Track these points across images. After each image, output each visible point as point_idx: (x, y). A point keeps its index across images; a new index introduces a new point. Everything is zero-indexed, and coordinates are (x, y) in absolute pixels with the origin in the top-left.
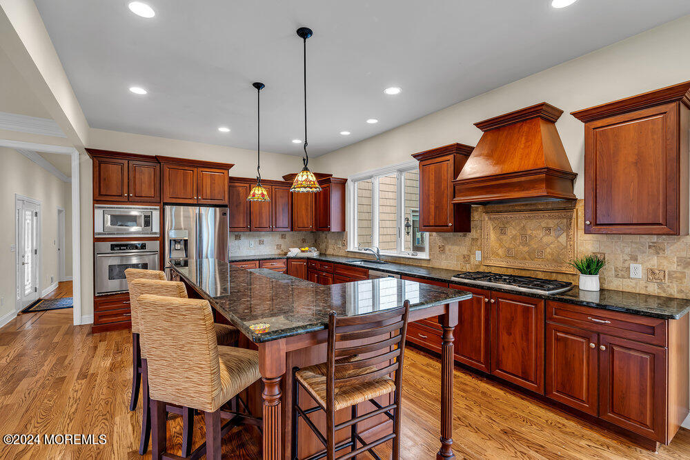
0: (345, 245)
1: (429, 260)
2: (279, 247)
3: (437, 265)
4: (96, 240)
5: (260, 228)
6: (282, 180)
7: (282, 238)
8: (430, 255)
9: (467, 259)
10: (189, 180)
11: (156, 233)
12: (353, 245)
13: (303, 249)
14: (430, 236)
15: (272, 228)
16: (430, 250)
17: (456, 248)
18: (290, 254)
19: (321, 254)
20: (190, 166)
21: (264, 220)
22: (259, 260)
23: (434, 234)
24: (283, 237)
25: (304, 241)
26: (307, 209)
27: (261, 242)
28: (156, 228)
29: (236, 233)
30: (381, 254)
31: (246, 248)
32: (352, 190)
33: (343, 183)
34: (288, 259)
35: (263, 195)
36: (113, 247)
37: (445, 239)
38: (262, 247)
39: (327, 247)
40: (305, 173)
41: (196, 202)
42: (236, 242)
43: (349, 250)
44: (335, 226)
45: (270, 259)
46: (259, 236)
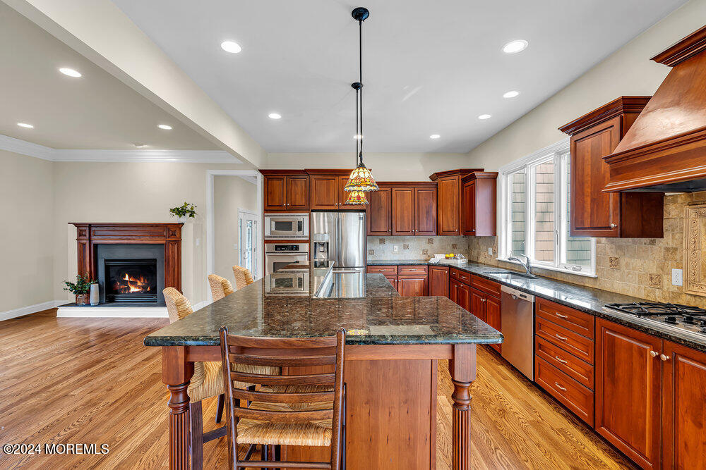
0: (495, 253)
1: (595, 279)
2: (425, 252)
3: (607, 286)
4: (266, 242)
5: (403, 233)
6: (429, 180)
7: (429, 243)
8: (597, 270)
9: (656, 281)
11: (306, 237)
12: (505, 251)
13: (448, 256)
14: (598, 242)
15: (415, 232)
16: (598, 263)
17: (636, 262)
18: (433, 261)
19: (470, 262)
20: (332, 176)
21: (406, 225)
22: (398, 265)
23: (603, 240)
24: (430, 241)
25: (454, 246)
26: (453, 211)
27: (406, 247)
28: (306, 232)
29: (381, 238)
30: (532, 265)
31: (393, 252)
33: (493, 178)
34: (429, 265)
35: (359, 198)
36: (276, 248)
37: (619, 247)
38: (407, 251)
39: (479, 254)
40: (361, 170)
41: (337, 208)
42: (381, 246)
43: (499, 258)
44: (482, 229)
45: (409, 265)
46: (404, 240)
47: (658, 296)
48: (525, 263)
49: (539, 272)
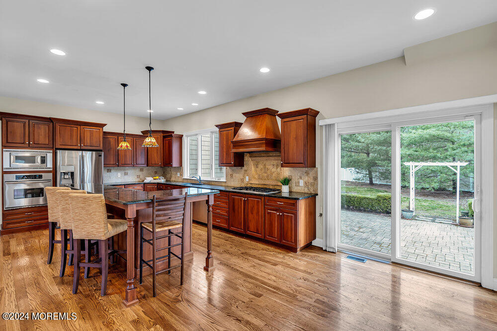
0: (181, 175)
1: (226, 182)
2: (138, 176)
3: (229, 185)
4: (4, 173)
5: (125, 165)
6: (141, 134)
7: (141, 171)
8: (226, 179)
9: (242, 180)
10: (75, 133)
11: (49, 168)
12: (187, 175)
13: (155, 178)
14: (226, 169)
15: (134, 165)
16: (226, 177)
17: (237, 175)
18: (146, 181)
19: (167, 181)
20: (75, 125)
21: (128, 160)
22: (125, 185)
23: (228, 168)
24: (142, 170)
25: (156, 173)
26: (157, 153)
27: (126, 174)
29: (108, 168)
30: (201, 179)
31: (115, 177)
32: (186, 142)
33: (180, 137)
34: (144, 184)
35: (127, 146)
37: (233, 170)
38: (126, 177)
39: (171, 177)
40: (150, 138)
41: (79, 148)
42: (108, 173)
43: (184, 178)
44: (175, 163)
45: (132, 184)
46: (124, 170)
47: (243, 185)
48: (198, 178)
49: (204, 182)
